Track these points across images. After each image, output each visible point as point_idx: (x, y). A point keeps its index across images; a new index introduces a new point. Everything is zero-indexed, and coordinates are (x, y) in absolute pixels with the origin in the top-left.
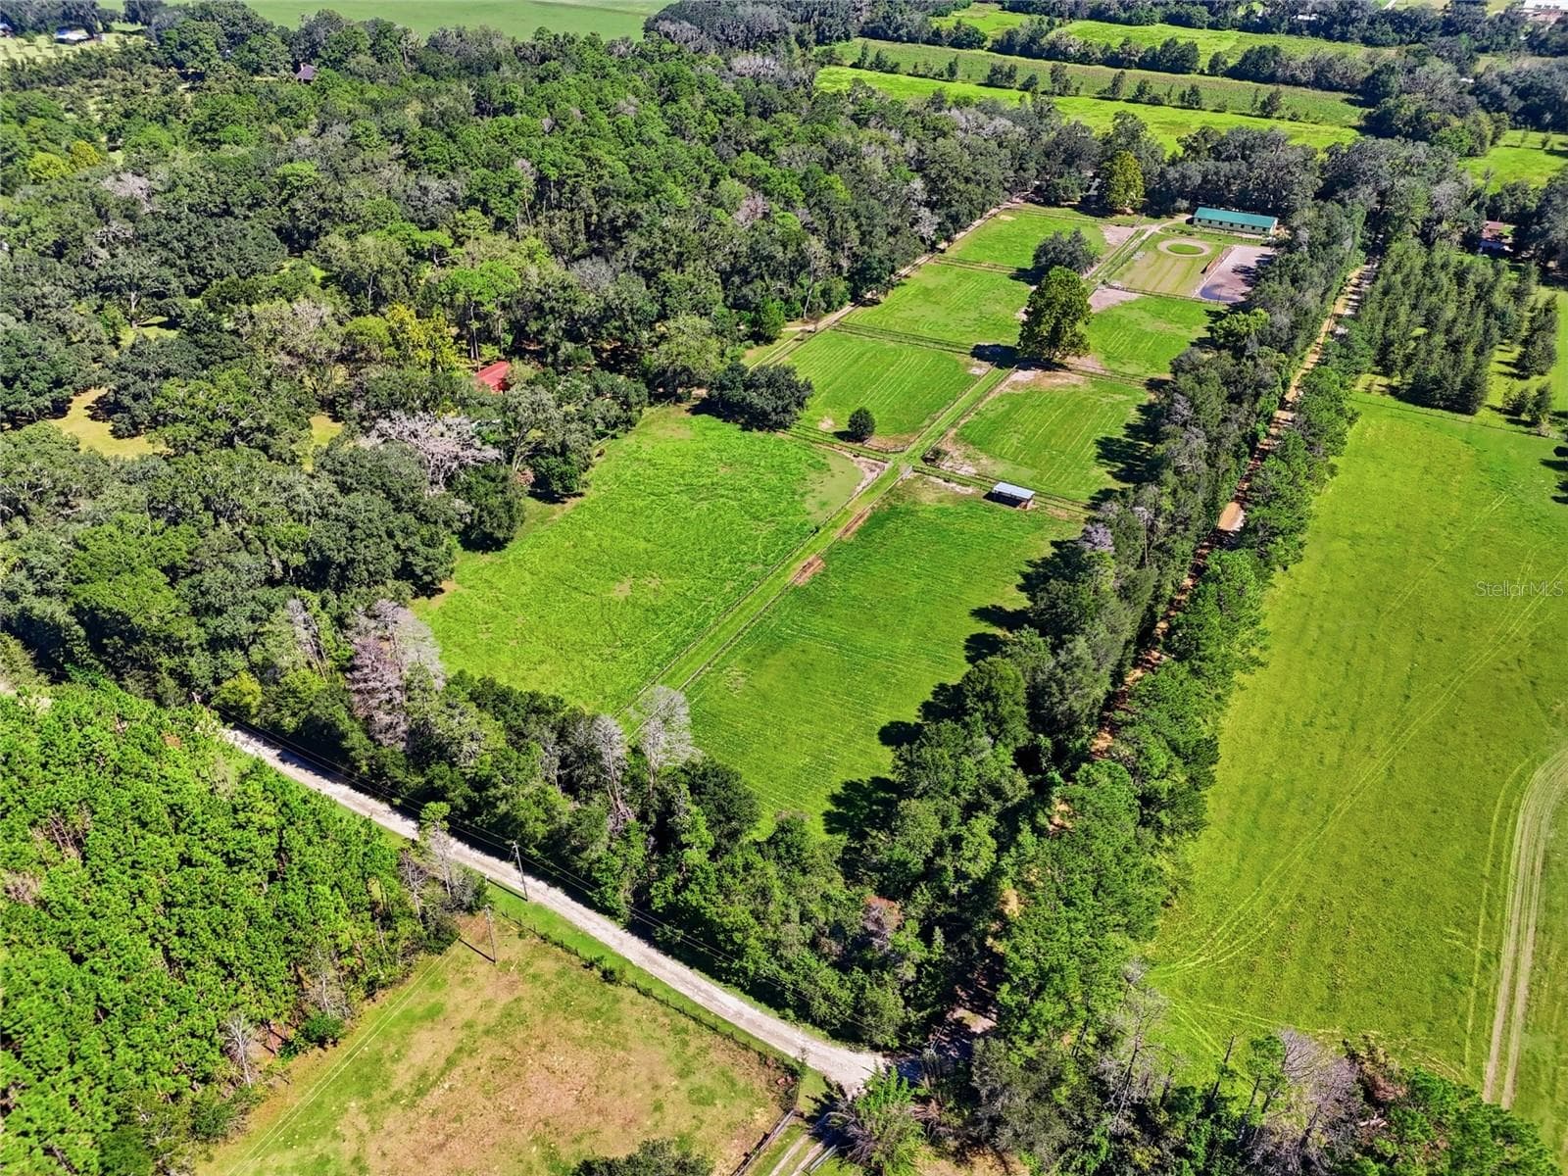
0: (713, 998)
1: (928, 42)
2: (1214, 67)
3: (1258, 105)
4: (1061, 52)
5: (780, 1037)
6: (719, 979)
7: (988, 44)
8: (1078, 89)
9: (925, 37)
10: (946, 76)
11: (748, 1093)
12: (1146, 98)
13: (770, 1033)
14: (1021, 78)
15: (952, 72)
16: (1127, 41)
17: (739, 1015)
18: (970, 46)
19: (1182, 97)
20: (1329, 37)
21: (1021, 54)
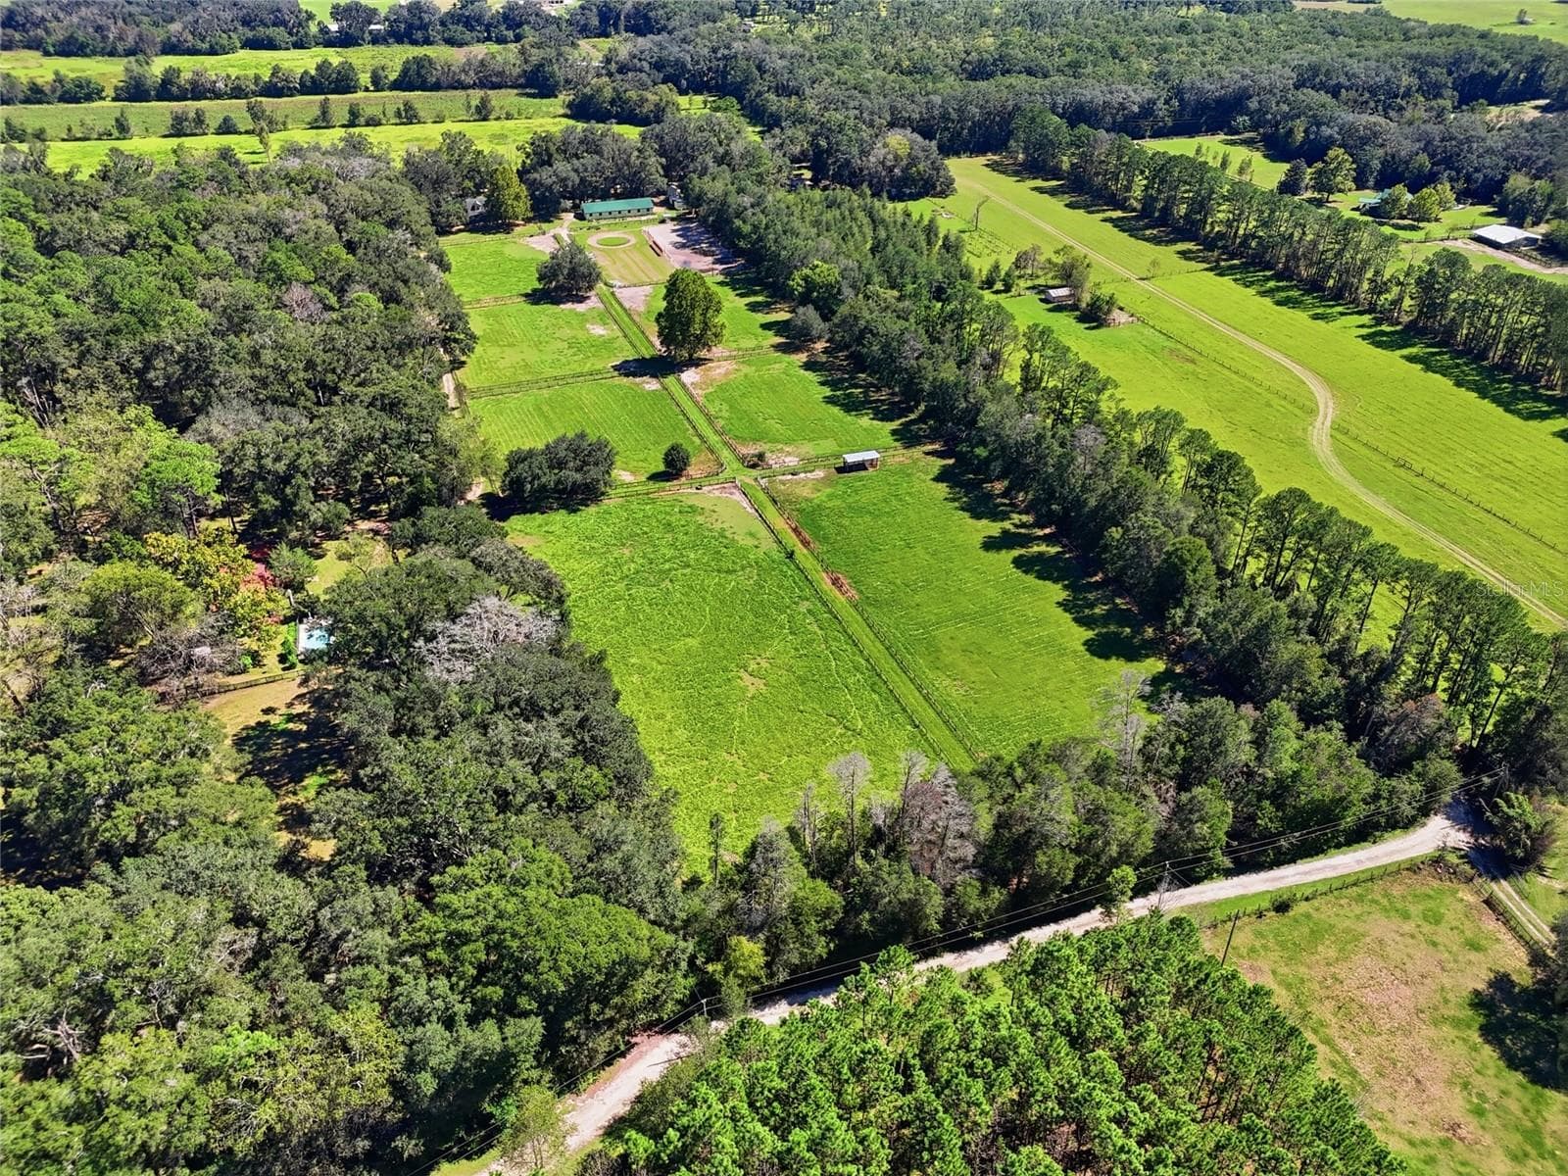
0: (1334, 868)
1: (27, 101)
2: (377, 83)
3: (473, 110)
4: (209, 91)
5: (1392, 853)
6: (1323, 851)
7: (109, 92)
8: (284, 124)
9: (21, 96)
10: (116, 133)
11: (1441, 892)
12: (362, 120)
13: (1386, 855)
14: (213, 123)
15: (123, 129)
16: (276, 70)
17: (1359, 862)
18: (89, 98)
19: (398, 114)
20: (414, 43)
21: (159, 98)
